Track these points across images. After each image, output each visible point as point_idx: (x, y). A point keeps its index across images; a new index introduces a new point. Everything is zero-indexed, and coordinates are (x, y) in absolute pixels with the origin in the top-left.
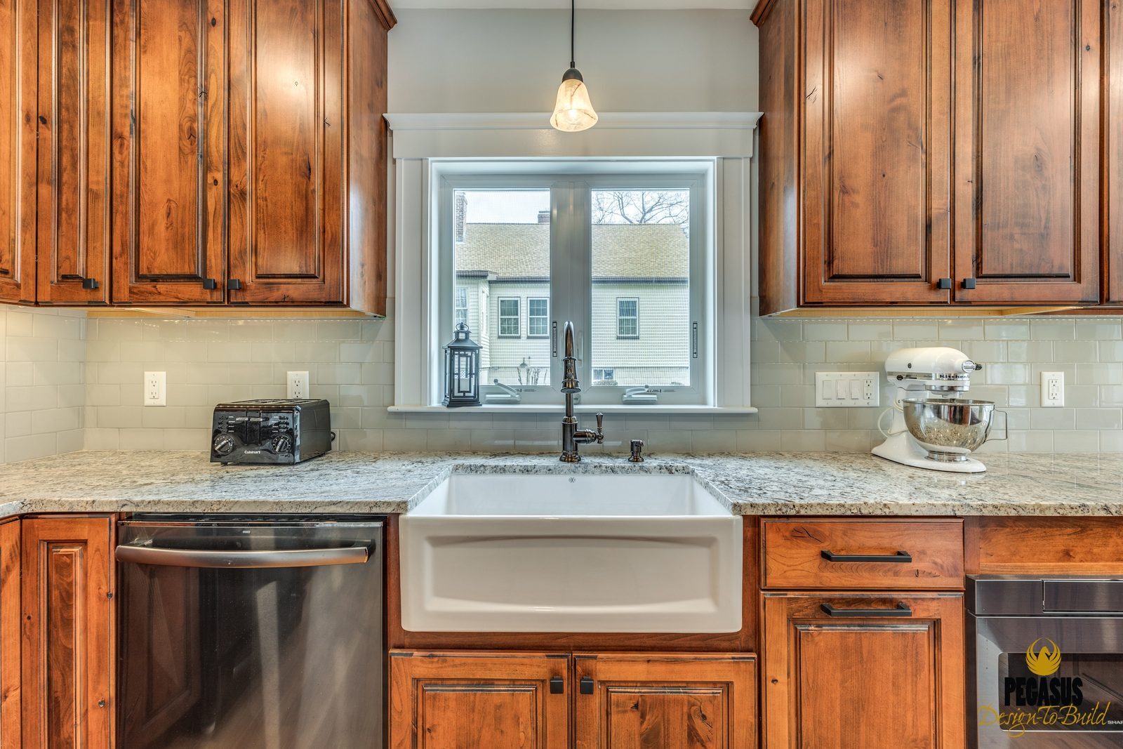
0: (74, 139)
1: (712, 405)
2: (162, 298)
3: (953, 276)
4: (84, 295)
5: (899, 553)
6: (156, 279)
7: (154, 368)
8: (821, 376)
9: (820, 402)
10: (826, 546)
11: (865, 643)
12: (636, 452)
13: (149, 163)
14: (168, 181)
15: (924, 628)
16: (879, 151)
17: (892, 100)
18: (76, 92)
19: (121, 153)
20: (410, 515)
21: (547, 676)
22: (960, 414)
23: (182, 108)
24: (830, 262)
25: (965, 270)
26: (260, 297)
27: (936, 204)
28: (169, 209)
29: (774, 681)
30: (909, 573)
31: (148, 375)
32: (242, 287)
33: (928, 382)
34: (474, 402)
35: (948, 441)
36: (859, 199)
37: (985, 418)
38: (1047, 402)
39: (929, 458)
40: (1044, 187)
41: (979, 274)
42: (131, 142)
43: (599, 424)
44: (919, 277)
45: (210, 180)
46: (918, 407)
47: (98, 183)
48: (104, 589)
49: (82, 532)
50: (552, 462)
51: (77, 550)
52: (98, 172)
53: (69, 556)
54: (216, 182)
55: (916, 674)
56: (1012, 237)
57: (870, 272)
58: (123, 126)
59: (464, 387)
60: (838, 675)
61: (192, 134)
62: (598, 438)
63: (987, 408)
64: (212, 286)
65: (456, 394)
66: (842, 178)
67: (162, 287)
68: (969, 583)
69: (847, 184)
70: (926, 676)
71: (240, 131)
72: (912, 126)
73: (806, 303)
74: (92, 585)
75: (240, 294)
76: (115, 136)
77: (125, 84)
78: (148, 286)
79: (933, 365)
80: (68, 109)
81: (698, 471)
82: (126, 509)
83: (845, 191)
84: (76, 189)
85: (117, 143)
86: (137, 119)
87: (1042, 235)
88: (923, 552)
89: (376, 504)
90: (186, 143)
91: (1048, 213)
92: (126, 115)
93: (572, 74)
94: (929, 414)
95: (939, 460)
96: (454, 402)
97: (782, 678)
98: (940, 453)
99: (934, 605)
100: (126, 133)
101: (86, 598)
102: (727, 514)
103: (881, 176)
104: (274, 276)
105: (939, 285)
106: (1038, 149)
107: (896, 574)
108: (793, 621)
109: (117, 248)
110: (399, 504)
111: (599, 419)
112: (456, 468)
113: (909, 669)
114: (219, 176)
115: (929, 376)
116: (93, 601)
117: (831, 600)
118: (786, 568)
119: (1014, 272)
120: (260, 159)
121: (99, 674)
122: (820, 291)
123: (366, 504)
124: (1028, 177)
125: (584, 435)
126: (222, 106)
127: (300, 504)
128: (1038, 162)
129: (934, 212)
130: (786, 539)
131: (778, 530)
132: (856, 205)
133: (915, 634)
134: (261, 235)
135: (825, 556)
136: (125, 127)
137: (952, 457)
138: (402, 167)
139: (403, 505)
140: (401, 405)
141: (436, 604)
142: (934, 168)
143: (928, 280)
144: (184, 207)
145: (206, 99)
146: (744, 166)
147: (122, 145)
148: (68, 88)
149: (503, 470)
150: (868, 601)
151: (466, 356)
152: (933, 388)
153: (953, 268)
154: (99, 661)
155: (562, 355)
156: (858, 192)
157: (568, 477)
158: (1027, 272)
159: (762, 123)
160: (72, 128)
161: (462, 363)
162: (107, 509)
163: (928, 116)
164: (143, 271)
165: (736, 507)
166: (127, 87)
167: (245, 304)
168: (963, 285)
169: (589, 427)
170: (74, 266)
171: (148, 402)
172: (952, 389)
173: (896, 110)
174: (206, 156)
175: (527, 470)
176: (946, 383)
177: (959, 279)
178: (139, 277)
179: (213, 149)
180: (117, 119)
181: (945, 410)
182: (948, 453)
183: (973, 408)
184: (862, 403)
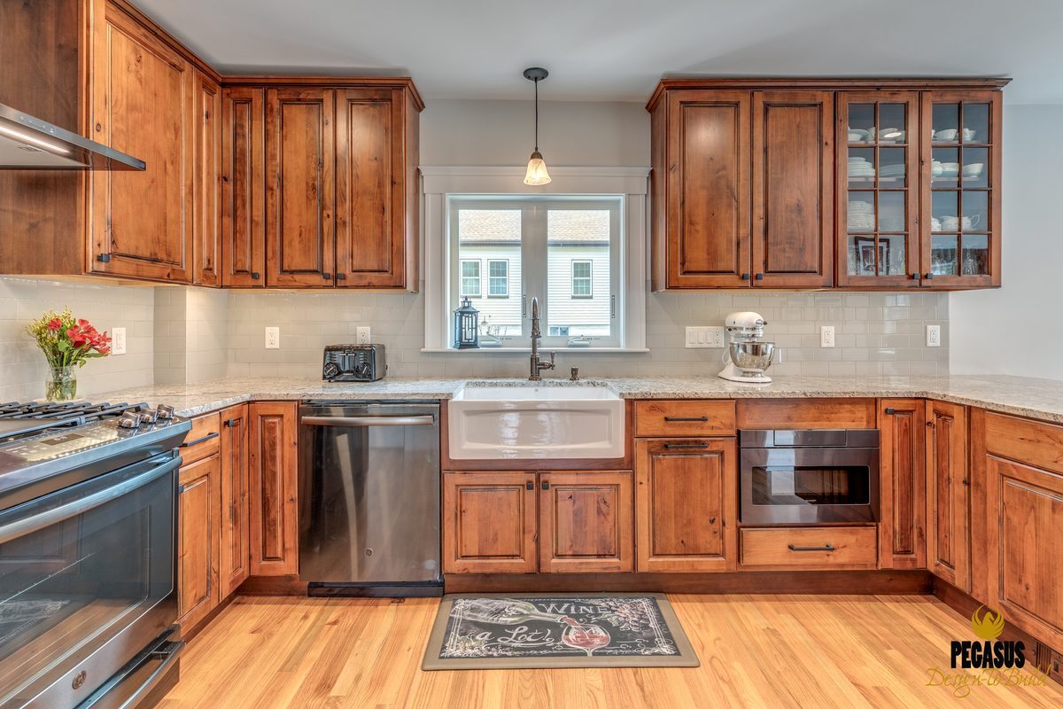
0: (243, 190)
1: (623, 348)
2: (297, 284)
3: (752, 272)
4: (250, 282)
6: (292, 272)
7: (274, 325)
8: (689, 329)
9: (688, 345)
10: (667, 415)
11: (687, 463)
12: (574, 374)
13: (288, 205)
14: (300, 215)
15: (717, 456)
16: (711, 201)
17: (718, 172)
18: (245, 162)
19: (272, 198)
20: (454, 400)
21: (525, 483)
22: (756, 350)
23: (308, 172)
24: (683, 263)
25: (759, 269)
26: (355, 284)
27: (742, 232)
28: (301, 231)
29: (641, 483)
30: (708, 428)
31: (268, 330)
32: (344, 277)
33: (742, 332)
34: (475, 345)
35: (751, 366)
36: (699, 228)
37: (769, 352)
38: (824, 345)
39: (742, 376)
40: (802, 221)
41: (767, 271)
42: (278, 192)
43: (552, 358)
44: (733, 272)
45: (325, 215)
46: (737, 347)
47: (258, 216)
48: (292, 441)
49: (280, 410)
50: (524, 381)
51: (277, 420)
52: (258, 210)
53: (274, 423)
54: (328, 216)
55: (712, 478)
56: (784, 251)
57: (706, 269)
58: (273, 182)
59: (469, 336)
60: (673, 480)
61: (314, 187)
62: (551, 366)
63: (770, 346)
64: (327, 277)
65: (464, 340)
66: (690, 216)
67: (297, 277)
68: (739, 432)
69: (693, 219)
70: (717, 480)
71: (343, 187)
72: (729, 187)
73: (669, 287)
74: (286, 438)
75: (343, 281)
76: (268, 188)
77: (274, 157)
78: (288, 277)
79: (744, 322)
80: (240, 172)
81: (609, 384)
82: (305, 398)
83: (691, 223)
84: (245, 219)
85: (269, 193)
86: (282, 178)
87: (801, 249)
88: (715, 417)
89: (436, 394)
90: (311, 193)
91: (804, 236)
92: (275, 177)
93: (536, 155)
94: (741, 350)
95: (748, 377)
96: (463, 345)
97: (645, 482)
98: (748, 372)
99: (721, 444)
100: (275, 187)
101: (283, 445)
102: (616, 398)
103: (712, 216)
104: (363, 271)
105: (743, 278)
106: (799, 201)
107: (702, 428)
108: (650, 453)
109: (270, 254)
110: (448, 394)
111: (552, 355)
112: (468, 384)
113: (709, 476)
114: (331, 213)
115: (742, 329)
116: (286, 447)
117: (669, 442)
118: (647, 426)
119: (786, 270)
120: (354, 203)
121: (290, 485)
122: (679, 280)
123: (432, 394)
124: (793, 216)
125: (543, 364)
126: (332, 172)
127: (397, 395)
128: (799, 209)
129: (741, 236)
130: (647, 411)
131: (643, 407)
132: (697, 231)
133: (711, 458)
134: (355, 247)
135: (666, 419)
136: (275, 184)
137: (754, 374)
138: (429, 198)
139: (450, 395)
140: (429, 347)
141: (468, 445)
142: (741, 210)
143: (738, 274)
144: (310, 230)
145: (323, 167)
146: (642, 198)
147: (272, 194)
148: (240, 160)
149: (496, 385)
150: (688, 442)
151: (468, 317)
152: (744, 335)
153: (752, 267)
154: (290, 478)
155: (530, 316)
156: (697, 224)
157: (534, 389)
158: (793, 270)
159: (652, 173)
160: (242, 184)
161: (466, 321)
162: (295, 398)
163: (738, 181)
164: (286, 268)
165: (621, 395)
166: (276, 159)
167: (346, 287)
168: (757, 277)
169: (547, 360)
170: (244, 265)
171: (268, 346)
172: (753, 336)
173: (720, 177)
174: (322, 200)
175: (510, 385)
176: (751, 333)
177: (755, 274)
178: (283, 271)
179: (327, 197)
180: (270, 179)
181: (749, 348)
182: (752, 372)
183: (763, 346)
184: (714, 345)
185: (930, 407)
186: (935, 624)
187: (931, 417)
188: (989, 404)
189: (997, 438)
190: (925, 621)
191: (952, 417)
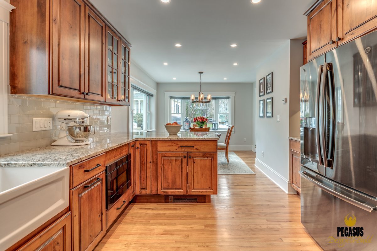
3: (85, 91)
5: (97, 165)
8: (35, 119)
9: (35, 129)
10: (85, 169)
15: (100, 182)
16: (71, 50)
22: (86, 129)
24: (59, 81)
27: (82, 70)
33: (76, 121)
35: (82, 137)
36: (66, 62)
37: (92, 130)
39: (75, 142)
41: (89, 92)
44: (78, 90)
46: (74, 128)
57: (69, 86)
66: (62, 54)
68: (107, 167)
79: (78, 116)
83: (63, 58)
87: (98, 84)
94: (78, 130)
95: (80, 142)
98: (79, 140)
102: (66, 167)
103: (71, 58)
105: (83, 93)
107: (97, 170)
113: (99, 194)
115: (75, 119)
117: (86, 184)
118: (77, 179)
122: (57, 90)
129: (82, 72)
130: (78, 170)
131: (76, 168)
132: (66, 64)
133: (99, 184)
135: (85, 171)
137: (82, 141)
143: (80, 91)
152: (78, 122)
153: (85, 89)
172: (83, 122)
176: (81, 121)
181: (82, 128)
182: (82, 140)
183: (89, 127)
184: (47, 129)
185: (138, 143)
186: (144, 209)
187: (138, 146)
188: (160, 138)
189: (161, 148)
190: (141, 209)
191: (146, 144)
